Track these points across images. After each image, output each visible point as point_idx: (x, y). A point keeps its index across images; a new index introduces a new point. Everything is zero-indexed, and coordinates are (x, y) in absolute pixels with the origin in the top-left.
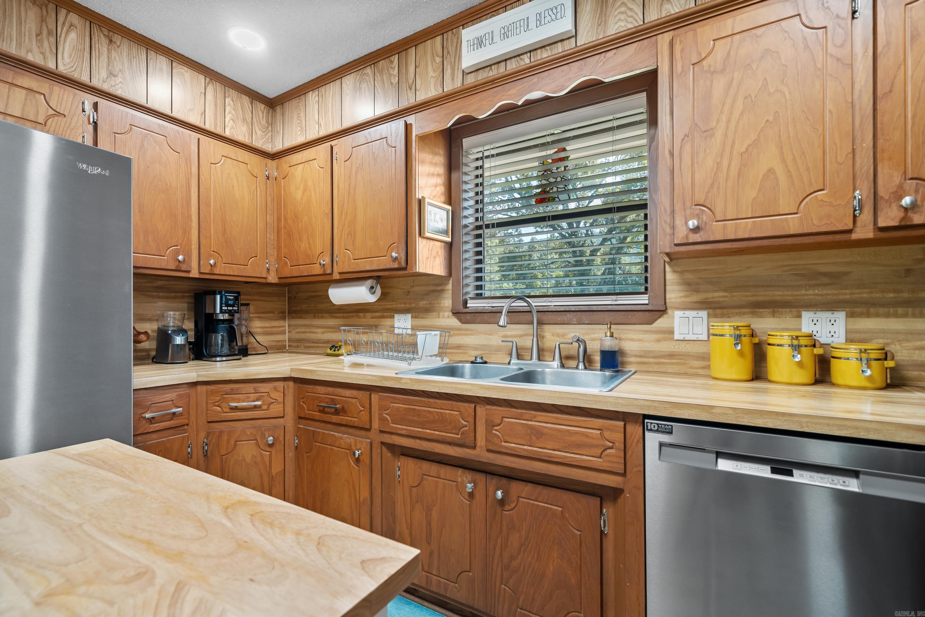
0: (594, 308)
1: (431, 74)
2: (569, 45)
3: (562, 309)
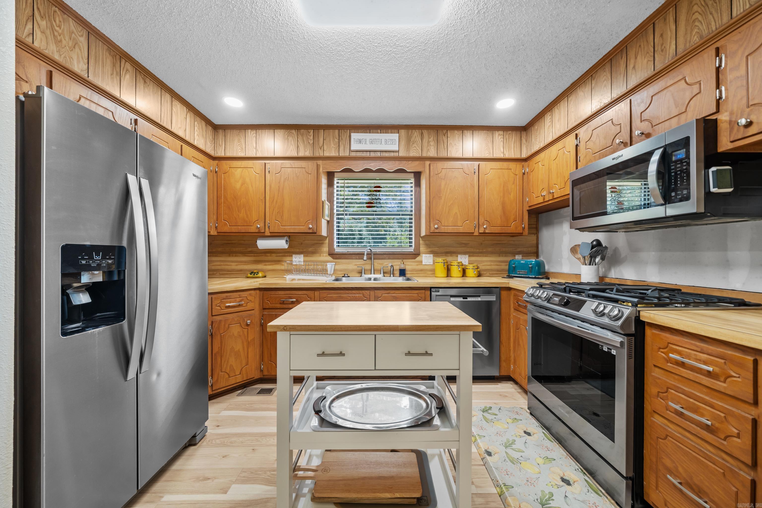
0: (395, 253)
1: (332, 145)
2: (396, 154)
3: (382, 253)
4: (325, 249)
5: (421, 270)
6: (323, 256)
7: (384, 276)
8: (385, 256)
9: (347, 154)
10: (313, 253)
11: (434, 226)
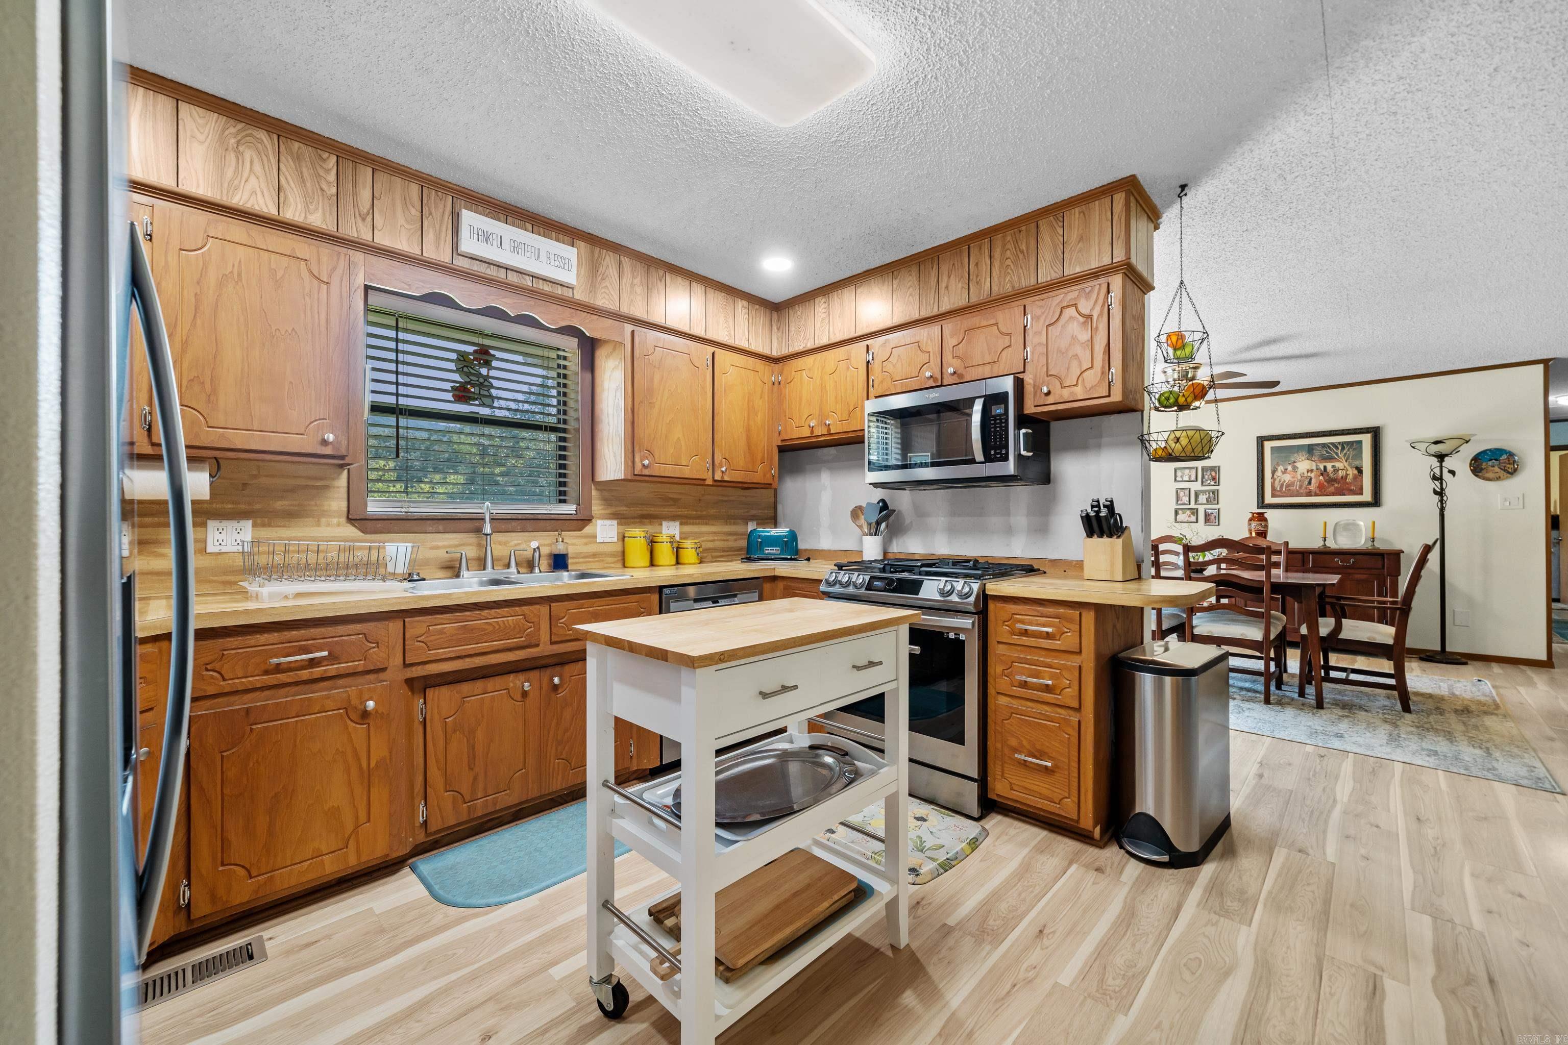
1: (402, 221)
2: (568, 293)
3: (509, 517)
4: (337, 502)
5: (594, 555)
6: (328, 525)
7: (519, 572)
8: (514, 523)
9: (445, 257)
10: (291, 516)
11: (641, 461)
